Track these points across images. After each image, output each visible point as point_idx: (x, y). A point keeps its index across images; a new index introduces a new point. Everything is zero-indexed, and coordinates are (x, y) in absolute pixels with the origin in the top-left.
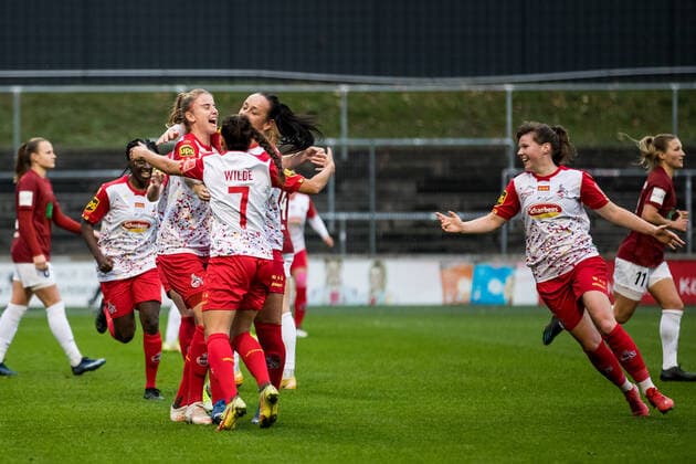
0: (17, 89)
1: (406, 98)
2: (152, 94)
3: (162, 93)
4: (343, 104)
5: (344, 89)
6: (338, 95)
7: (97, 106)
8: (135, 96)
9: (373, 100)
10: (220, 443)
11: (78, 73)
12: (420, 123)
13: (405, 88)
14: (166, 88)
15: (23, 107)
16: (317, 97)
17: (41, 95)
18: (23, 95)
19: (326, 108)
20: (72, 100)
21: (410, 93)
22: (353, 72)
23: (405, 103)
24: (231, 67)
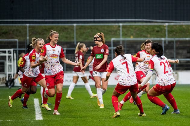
0: (75, 25)
1: (184, 27)
2: (113, 26)
3: (116, 26)
4: (166, 28)
5: (167, 24)
6: (165, 26)
7: (97, 29)
8: (108, 26)
9: (175, 27)
10: (133, 123)
11: (92, 20)
12: (188, 34)
13: (184, 24)
14: (117, 24)
15: (77, 30)
16: (159, 27)
17: (82, 26)
18: (77, 26)
19: (162, 29)
20: (91, 27)
21: (185, 25)
22: (169, 20)
23: (184, 28)
24: (135, 18)
